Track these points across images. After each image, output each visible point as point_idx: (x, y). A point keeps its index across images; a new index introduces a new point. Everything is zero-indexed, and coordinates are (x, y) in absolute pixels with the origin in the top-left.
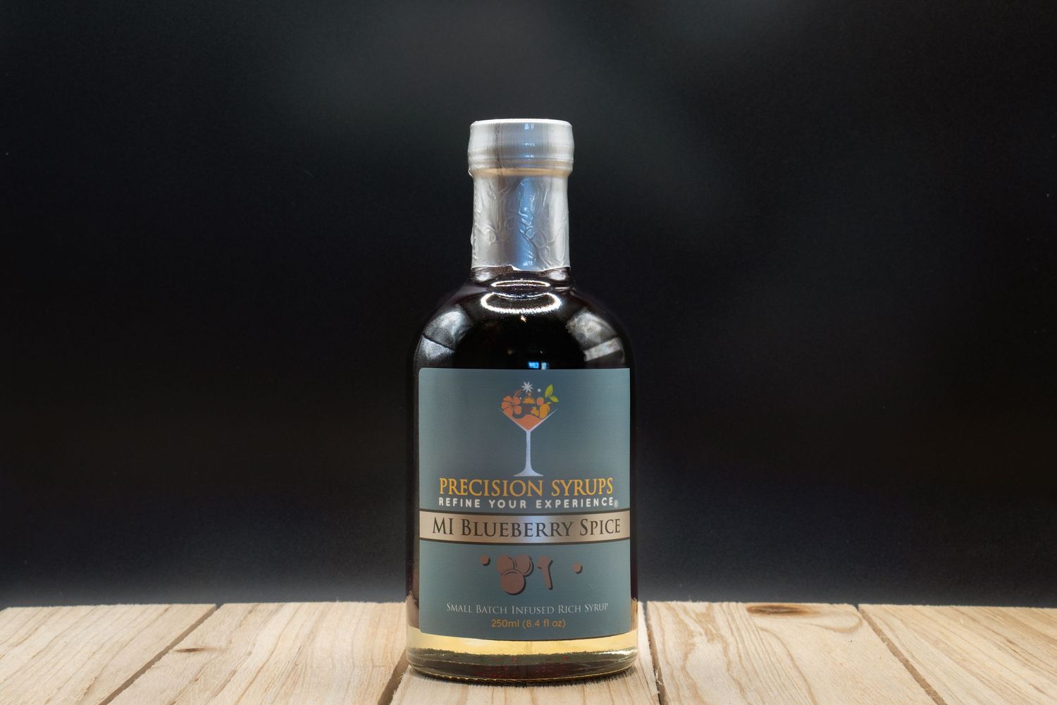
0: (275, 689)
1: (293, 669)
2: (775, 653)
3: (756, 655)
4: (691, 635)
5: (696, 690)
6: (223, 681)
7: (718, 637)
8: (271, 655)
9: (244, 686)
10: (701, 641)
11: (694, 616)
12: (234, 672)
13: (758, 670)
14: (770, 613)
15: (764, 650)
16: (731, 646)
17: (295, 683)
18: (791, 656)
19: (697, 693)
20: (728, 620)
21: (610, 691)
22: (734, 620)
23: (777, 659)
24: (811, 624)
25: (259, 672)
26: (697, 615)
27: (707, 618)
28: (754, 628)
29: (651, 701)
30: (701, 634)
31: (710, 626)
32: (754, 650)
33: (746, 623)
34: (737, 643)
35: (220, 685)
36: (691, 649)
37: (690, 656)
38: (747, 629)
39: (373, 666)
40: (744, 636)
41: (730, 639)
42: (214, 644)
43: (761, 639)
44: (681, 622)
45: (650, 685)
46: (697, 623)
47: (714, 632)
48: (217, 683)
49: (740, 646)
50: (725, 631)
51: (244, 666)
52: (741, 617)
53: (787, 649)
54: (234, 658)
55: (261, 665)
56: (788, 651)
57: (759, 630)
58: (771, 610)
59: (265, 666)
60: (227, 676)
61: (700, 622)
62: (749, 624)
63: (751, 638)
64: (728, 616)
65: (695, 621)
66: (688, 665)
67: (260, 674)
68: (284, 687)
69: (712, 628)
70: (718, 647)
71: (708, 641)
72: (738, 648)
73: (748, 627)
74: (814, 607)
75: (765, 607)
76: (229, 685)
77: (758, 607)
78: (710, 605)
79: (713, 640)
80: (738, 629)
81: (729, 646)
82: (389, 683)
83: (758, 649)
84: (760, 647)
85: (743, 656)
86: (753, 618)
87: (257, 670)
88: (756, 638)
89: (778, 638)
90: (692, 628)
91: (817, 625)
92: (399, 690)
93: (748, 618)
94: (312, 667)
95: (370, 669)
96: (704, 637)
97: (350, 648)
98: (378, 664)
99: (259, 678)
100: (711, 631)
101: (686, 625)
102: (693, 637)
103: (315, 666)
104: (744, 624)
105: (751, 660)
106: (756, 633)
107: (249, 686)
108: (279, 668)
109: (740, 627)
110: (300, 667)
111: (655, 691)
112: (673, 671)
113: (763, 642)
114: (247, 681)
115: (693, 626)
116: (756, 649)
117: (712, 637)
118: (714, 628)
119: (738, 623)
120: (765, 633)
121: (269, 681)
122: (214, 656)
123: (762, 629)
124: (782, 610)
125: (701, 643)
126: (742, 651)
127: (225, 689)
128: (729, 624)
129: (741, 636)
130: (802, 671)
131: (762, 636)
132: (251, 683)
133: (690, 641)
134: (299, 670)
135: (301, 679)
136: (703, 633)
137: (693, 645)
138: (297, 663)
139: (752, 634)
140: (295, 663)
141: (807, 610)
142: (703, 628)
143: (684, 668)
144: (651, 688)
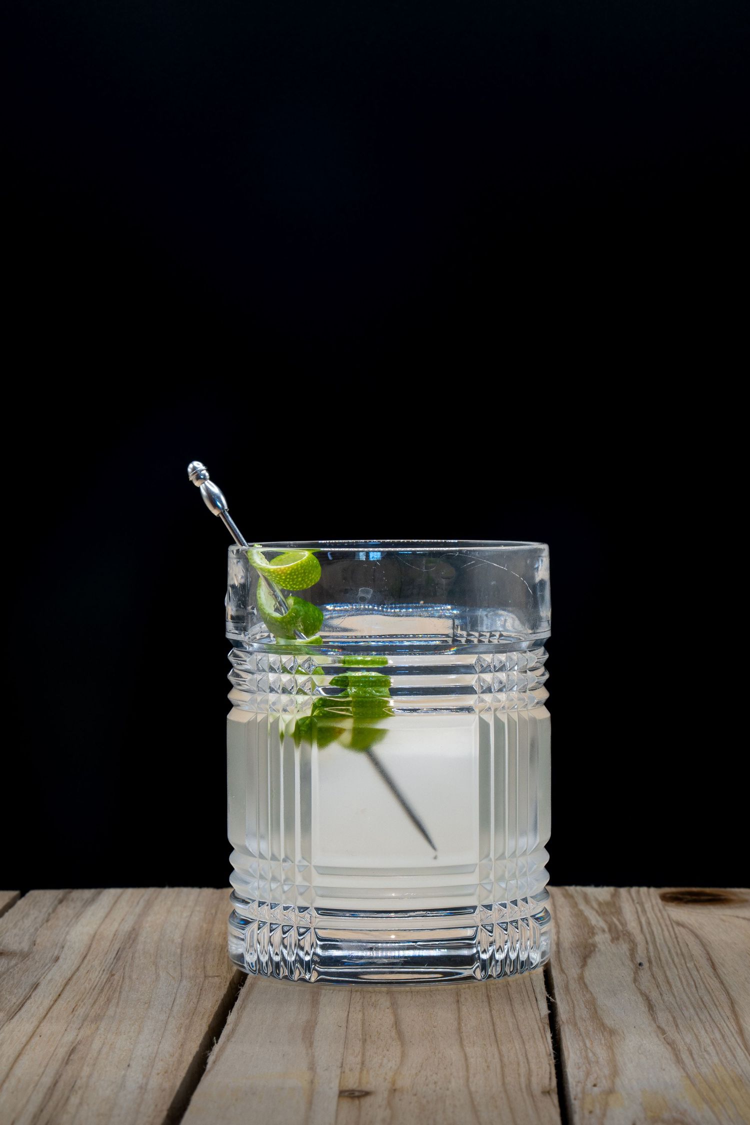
0: (84, 1010)
1: (108, 980)
2: (692, 956)
3: (670, 960)
4: (592, 931)
5: (595, 1009)
6: (22, 998)
7: (624, 935)
8: (83, 961)
9: (47, 1003)
10: (602, 939)
11: (595, 906)
12: (35, 986)
13: (671, 981)
14: (688, 902)
15: (679, 952)
16: (639, 946)
17: (109, 1000)
18: (711, 960)
19: (596, 1012)
20: (637, 912)
21: (491, 1011)
22: (644, 911)
23: (695, 964)
24: (738, 917)
25: (67, 984)
26: (600, 904)
27: (611, 909)
28: (668, 923)
29: (540, 1025)
30: (604, 931)
31: (615, 920)
32: (667, 953)
33: (659, 915)
34: (647, 942)
35: (17, 1003)
36: (591, 952)
37: (589, 961)
38: (660, 925)
39: (205, 977)
40: (655, 933)
41: (639, 938)
42: (14, 947)
43: (676, 938)
44: (579, 915)
45: (539, 1002)
46: (599, 915)
47: (620, 927)
48: (14, 1000)
49: (651, 948)
50: (632, 925)
51: (49, 977)
52: (653, 906)
53: (706, 950)
54: (37, 964)
55: (69, 976)
56: (708, 954)
57: (675, 926)
58: (689, 897)
59: (75, 977)
60: (27, 990)
61: (602, 914)
62: (662, 915)
63: (664, 936)
64: (638, 906)
65: (597, 912)
66: (587, 974)
67: (68, 987)
68: (96, 1007)
69: (617, 923)
70: (625, 947)
71: (613, 940)
72: (647, 949)
73: (661, 921)
74: (741, 893)
75: (683, 893)
76: (29, 1002)
77: (673, 893)
78: (616, 891)
79: (618, 939)
80: (649, 924)
81: (637, 946)
82: (223, 1000)
83: (673, 951)
84: (675, 947)
85: (653, 959)
86: (667, 908)
87: (65, 982)
88: (671, 936)
89: (697, 936)
90: (593, 922)
91: (744, 918)
92: (235, 1009)
93: (661, 907)
94: (130, 977)
95: (202, 980)
96: (607, 936)
97: (179, 951)
98: (211, 974)
99: (64, 996)
100: (616, 926)
101: (586, 919)
102: (593, 934)
103: (134, 977)
104: (656, 916)
105: (663, 967)
106: (671, 929)
107: (53, 1005)
108: (90, 979)
109: (652, 922)
110: (116, 977)
111: (545, 1011)
112: (568, 982)
113: (678, 941)
114: (50, 997)
115: (595, 919)
116: (669, 952)
117: (618, 934)
118: (619, 920)
119: (649, 915)
120: (681, 929)
121: (78, 998)
122: (13, 962)
123: (679, 924)
124: (703, 898)
125: (604, 943)
126: (652, 954)
127: (23, 1009)
128: (638, 917)
129: (652, 933)
130: (725, 982)
131: (677, 932)
132: (56, 1001)
133: (590, 941)
134: (115, 983)
135: (117, 995)
136: (606, 930)
137: (594, 946)
138: (114, 972)
139: (665, 928)
140: (111, 972)
141: (733, 897)
142: (606, 921)
143: (581, 978)
144: (540, 1007)
